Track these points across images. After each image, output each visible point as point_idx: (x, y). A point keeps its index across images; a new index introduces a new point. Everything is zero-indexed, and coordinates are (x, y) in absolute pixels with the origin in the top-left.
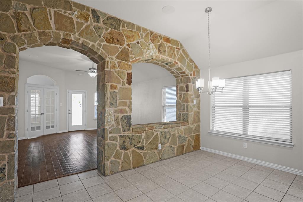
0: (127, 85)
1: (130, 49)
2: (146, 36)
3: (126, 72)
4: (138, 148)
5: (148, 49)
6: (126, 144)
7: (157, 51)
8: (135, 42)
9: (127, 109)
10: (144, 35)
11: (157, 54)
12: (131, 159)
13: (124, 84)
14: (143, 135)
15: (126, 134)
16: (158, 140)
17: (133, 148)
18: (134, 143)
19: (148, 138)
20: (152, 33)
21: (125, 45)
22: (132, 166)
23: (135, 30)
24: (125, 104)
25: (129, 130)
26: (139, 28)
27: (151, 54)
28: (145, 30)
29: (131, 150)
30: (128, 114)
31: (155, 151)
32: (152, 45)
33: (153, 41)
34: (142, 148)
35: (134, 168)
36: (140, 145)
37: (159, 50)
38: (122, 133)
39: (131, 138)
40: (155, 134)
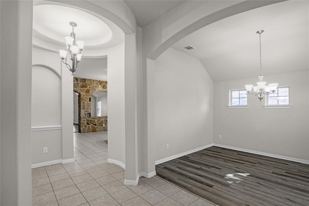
0: (89, 102)
1: (90, 89)
2: (97, 83)
3: (89, 97)
4: (94, 124)
5: (98, 88)
6: (89, 123)
7: (102, 88)
8: (92, 86)
9: (89, 110)
10: (96, 83)
11: (102, 89)
12: (91, 128)
13: (88, 101)
14: (96, 120)
15: (89, 119)
16: (103, 123)
17: (92, 125)
18: (92, 122)
19: (98, 121)
20: (100, 81)
21: (88, 88)
22: (91, 131)
23: (92, 81)
24: (88, 109)
25: (90, 118)
26: (94, 81)
27: (99, 90)
28: (96, 81)
29: (91, 125)
30: (90, 112)
31: (102, 127)
32: (100, 86)
33: (100, 85)
34: (96, 125)
35: (92, 132)
36: (95, 124)
37: (103, 87)
38: (87, 119)
39: (91, 121)
40: (102, 120)
